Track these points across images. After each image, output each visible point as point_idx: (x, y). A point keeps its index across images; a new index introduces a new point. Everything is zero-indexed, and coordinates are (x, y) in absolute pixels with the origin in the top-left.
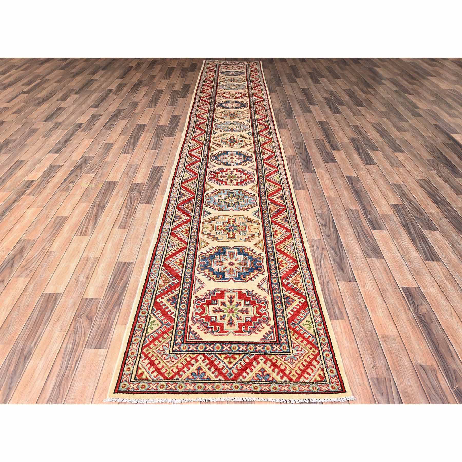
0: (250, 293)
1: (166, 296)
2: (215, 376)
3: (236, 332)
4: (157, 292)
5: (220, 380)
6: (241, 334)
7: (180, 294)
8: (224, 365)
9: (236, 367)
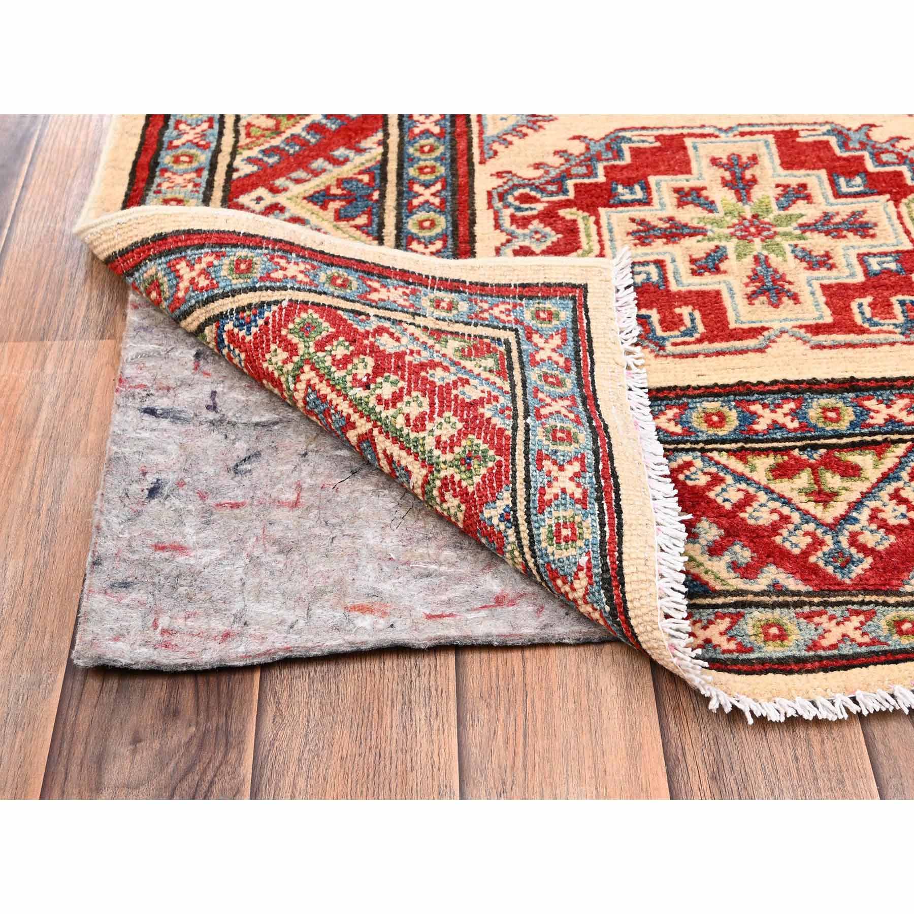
0: (855, 137)
1: (298, 181)
2: (734, 566)
3: (817, 329)
4: (237, 163)
5: (777, 589)
6: (852, 338)
7: (392, 166)
8: (786, 510)
9: (873, 518)
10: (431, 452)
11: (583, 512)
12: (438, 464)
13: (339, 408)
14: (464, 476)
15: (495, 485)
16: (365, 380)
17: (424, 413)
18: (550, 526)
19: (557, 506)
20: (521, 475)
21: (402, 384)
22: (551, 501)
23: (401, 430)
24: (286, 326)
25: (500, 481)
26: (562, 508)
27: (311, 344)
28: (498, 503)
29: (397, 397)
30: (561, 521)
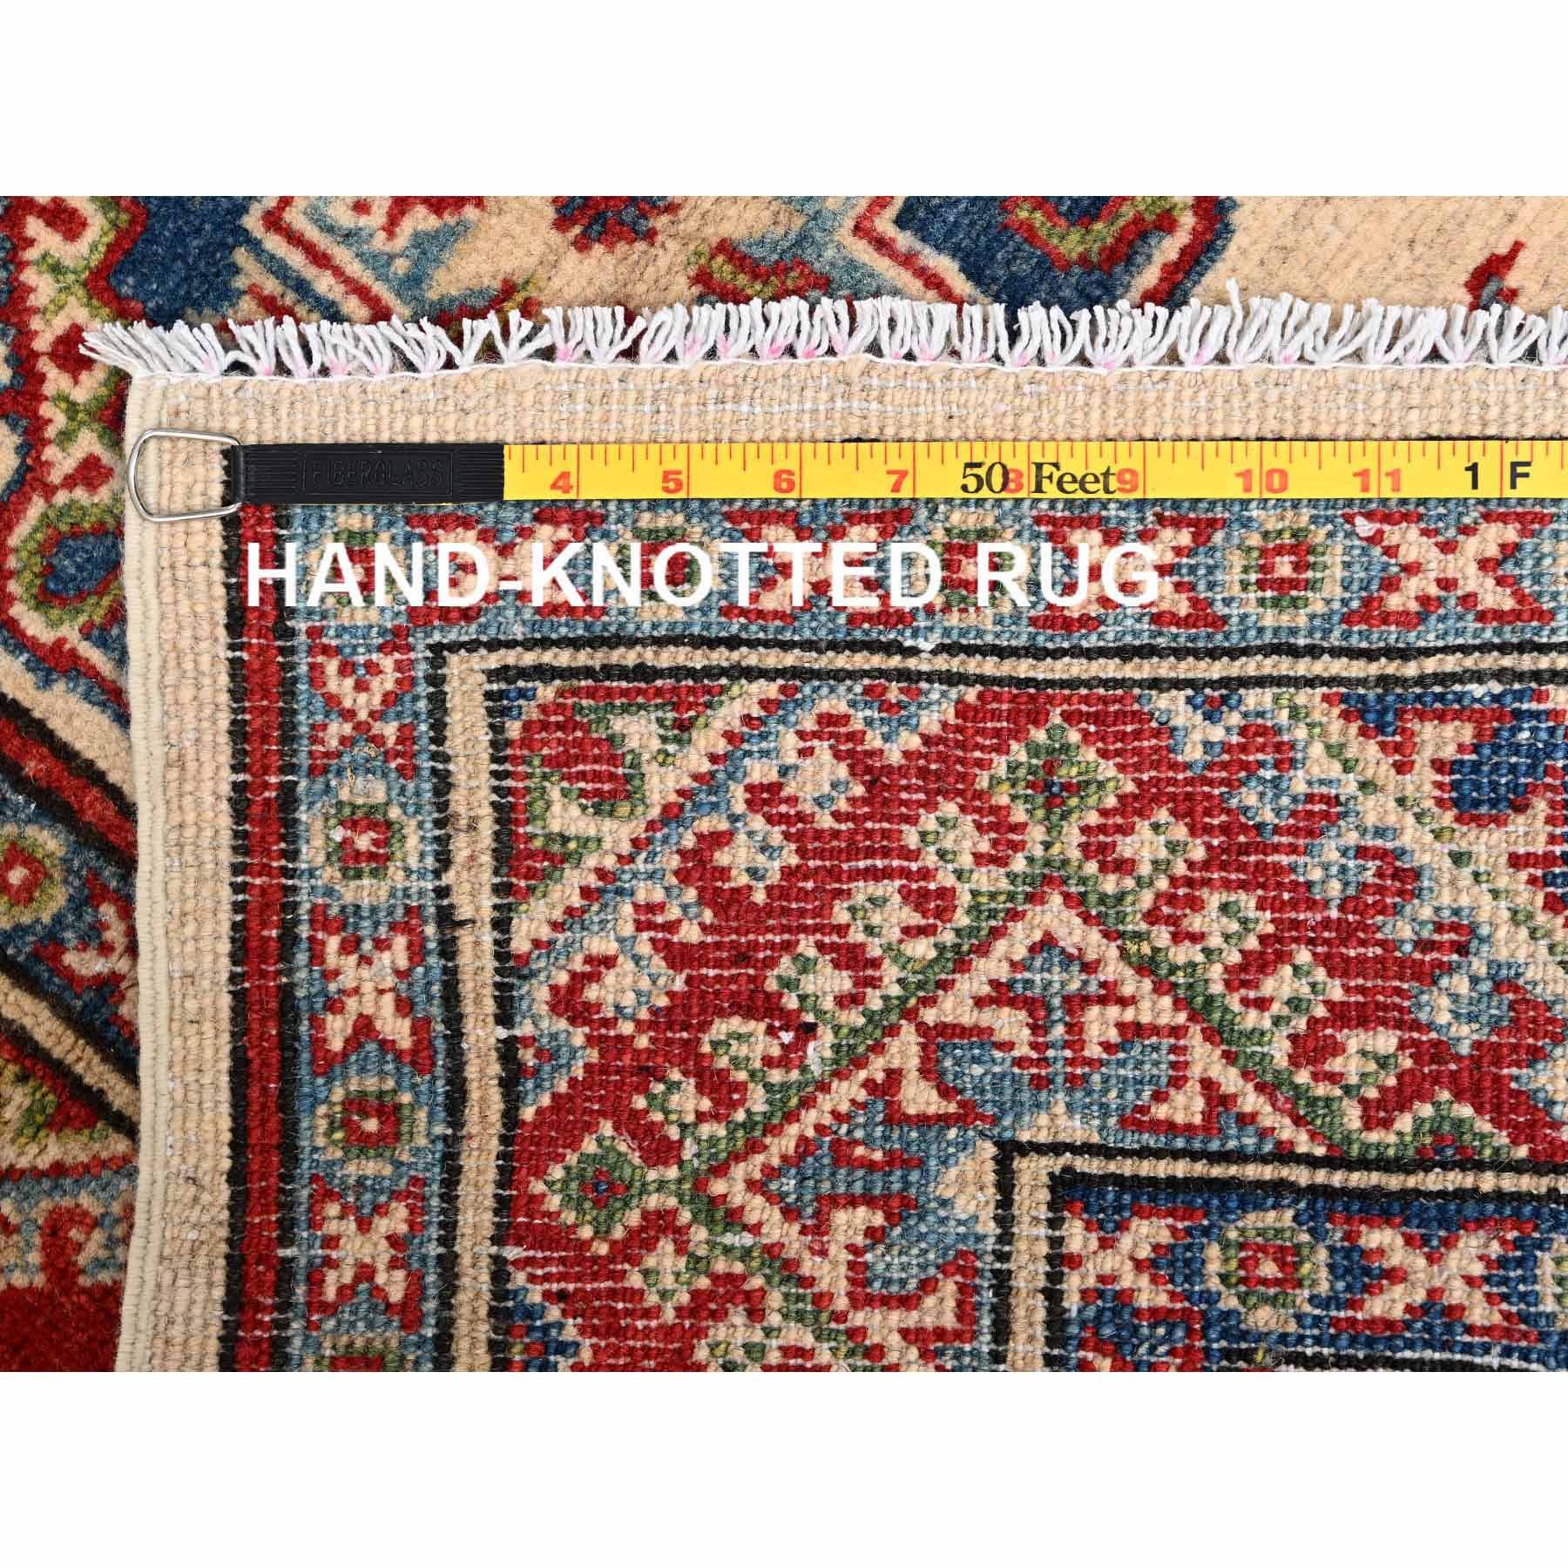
10: (1012, 877)
11: (1236, 526)
12: (1047, 863)
13: (844, 1107)
14: (1092, 801)
15: (1129, 728)
16: (787, 1037)
17: (906, 894)
18: (1261, 602)
19: (1211, 586)
20: (1110, 668)
21: (807, 946)
22: (1194, 602)
23: (940, 948)
24: (584, 1245)
25: (1120, 717)
26: (1219, 576)
27: (652, 1175)
28: (1178, 721)
29: (851, 958)
30: (1253, 577)
